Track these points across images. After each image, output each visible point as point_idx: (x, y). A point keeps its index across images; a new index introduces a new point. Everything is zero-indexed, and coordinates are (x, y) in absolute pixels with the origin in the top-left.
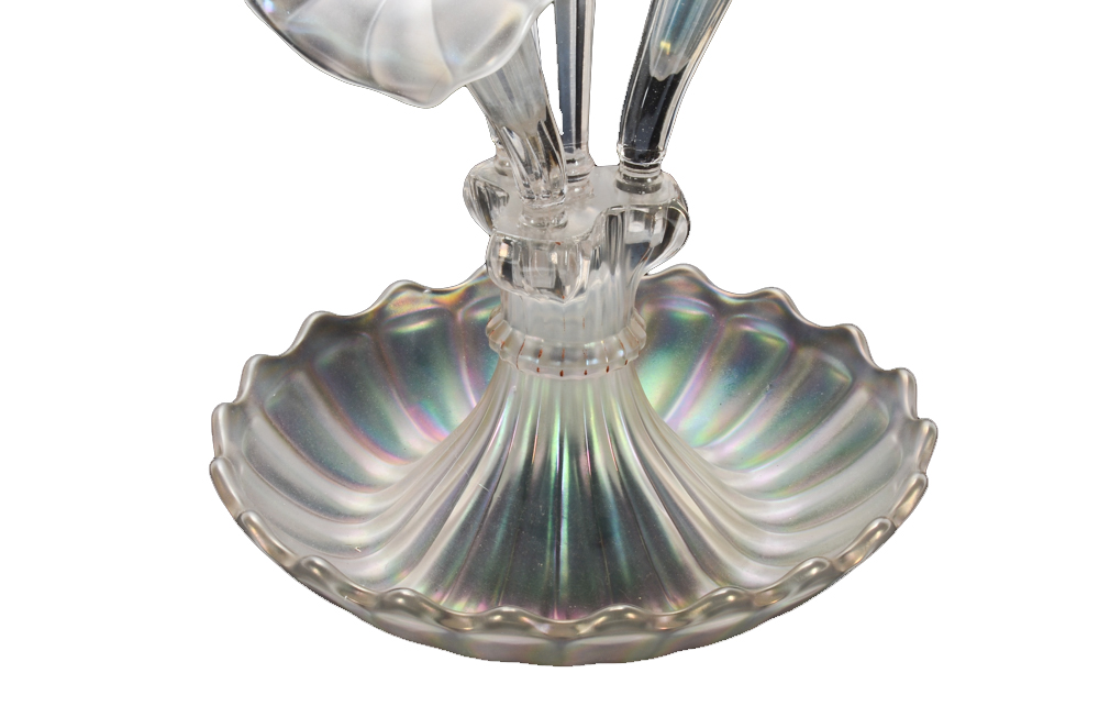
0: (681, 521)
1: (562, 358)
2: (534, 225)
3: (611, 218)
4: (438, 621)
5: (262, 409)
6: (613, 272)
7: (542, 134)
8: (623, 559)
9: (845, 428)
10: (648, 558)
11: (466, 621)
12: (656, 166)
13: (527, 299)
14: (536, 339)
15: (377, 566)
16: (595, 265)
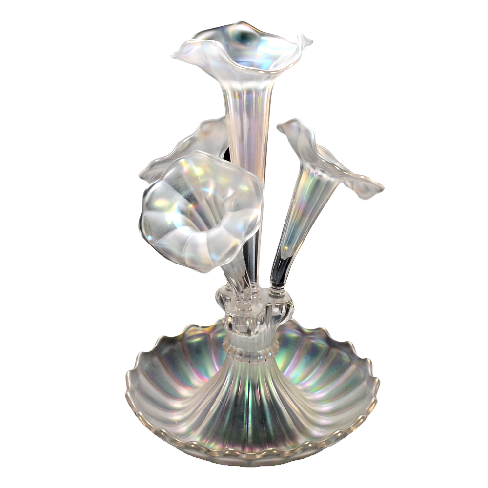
0: (291, 413)
1: (250, 357)
2: (240, 310)
3: (267, 307)
4: (206, 453)
5: (143, 371)
6: (268, 326)
7: (244, 279)
8: (271, 427)
9: (348, 378)
10: (279, 428)
11: (216, 453)
12: (283, 289)
13: (237, 335)
14: (240, 349)
15: (183, 428)
16: (262, 323)
